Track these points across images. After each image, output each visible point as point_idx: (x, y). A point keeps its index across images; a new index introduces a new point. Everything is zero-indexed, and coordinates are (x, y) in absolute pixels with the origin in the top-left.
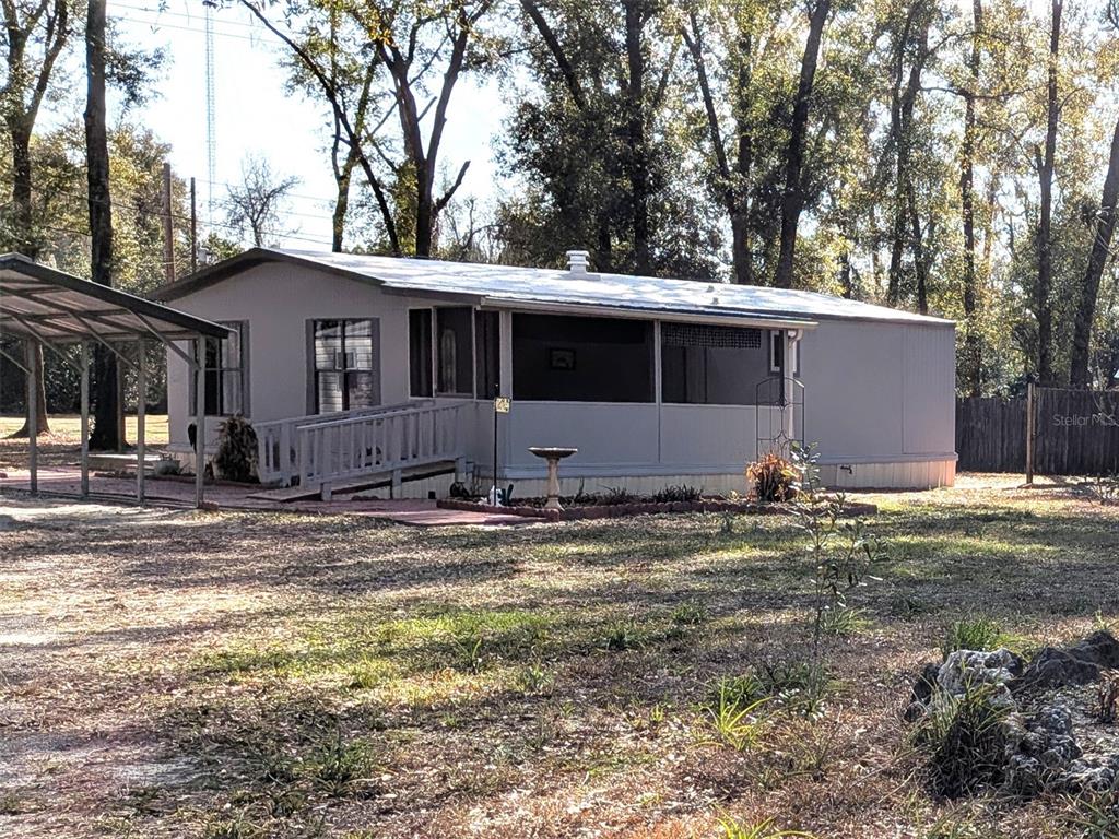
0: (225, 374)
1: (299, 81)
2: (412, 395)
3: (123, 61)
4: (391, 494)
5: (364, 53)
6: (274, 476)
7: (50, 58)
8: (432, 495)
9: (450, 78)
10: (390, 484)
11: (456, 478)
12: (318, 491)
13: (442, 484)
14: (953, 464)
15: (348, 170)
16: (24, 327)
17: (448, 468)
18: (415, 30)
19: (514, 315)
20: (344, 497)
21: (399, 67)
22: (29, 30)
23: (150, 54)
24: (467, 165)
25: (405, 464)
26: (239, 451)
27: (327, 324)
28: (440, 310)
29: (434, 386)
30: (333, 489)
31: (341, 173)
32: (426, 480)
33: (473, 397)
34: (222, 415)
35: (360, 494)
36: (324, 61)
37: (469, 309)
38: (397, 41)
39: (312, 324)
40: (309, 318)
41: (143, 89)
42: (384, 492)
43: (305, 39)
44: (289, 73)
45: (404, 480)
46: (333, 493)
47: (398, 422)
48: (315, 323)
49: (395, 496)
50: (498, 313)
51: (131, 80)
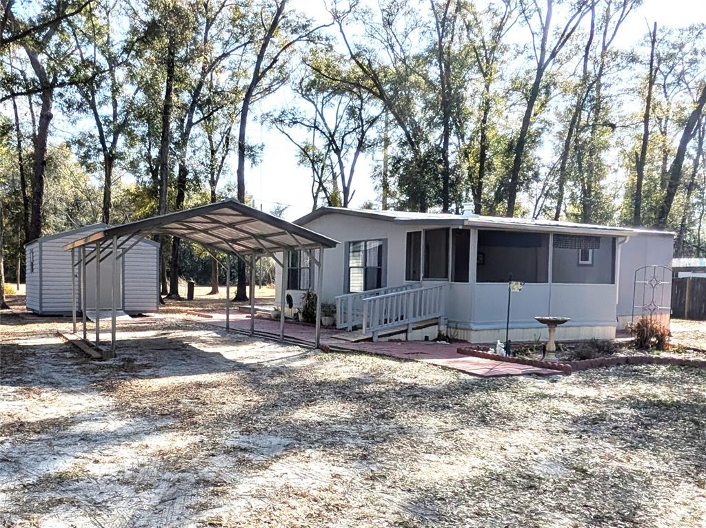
0: (302, 270)
1: (302, 162)
2: (406, 279)
3: (251, 149)
4: (406, 337)
5: (325, 148)
6: (344, 326)
7: (223, 158)
8: (427, 338)
9: (357, 154)
10: (406, 331)
11: (439, 328)
12: (371, 336)
13: (432, 332)
14: (668, 316)
15: (317, 193)
16: (228, 246)
17: (435, 322)
18: (343, 137)
19: (479, 231)
20: (383, 339)
21: (338, 151)
22: (217, 150)
23: (260, 145)
24: (354, 191)
25: (415, 320)
26: (312, 308)
27: (355, 243)
28: (427, 232)
29: (422, 275)
30: (379, 335)
31: (315, 195)
32: (424, 329)
33: (448, 281)
34: (300, 289)
35: (392, 337)
36: (310, 153)
37: (447, 230)
38: (337, 142)
39: (348, 244)
40: (347, 241)
41: (257, 159)
42: (402, 337)
43: (305, 145)
44: (298, 159)
45: (413, 329)
46: (379, 337)
47: (412, 295)
48: (350, 243)
49: (409, 339)
50: (469, 230)
51: (253, 157)
